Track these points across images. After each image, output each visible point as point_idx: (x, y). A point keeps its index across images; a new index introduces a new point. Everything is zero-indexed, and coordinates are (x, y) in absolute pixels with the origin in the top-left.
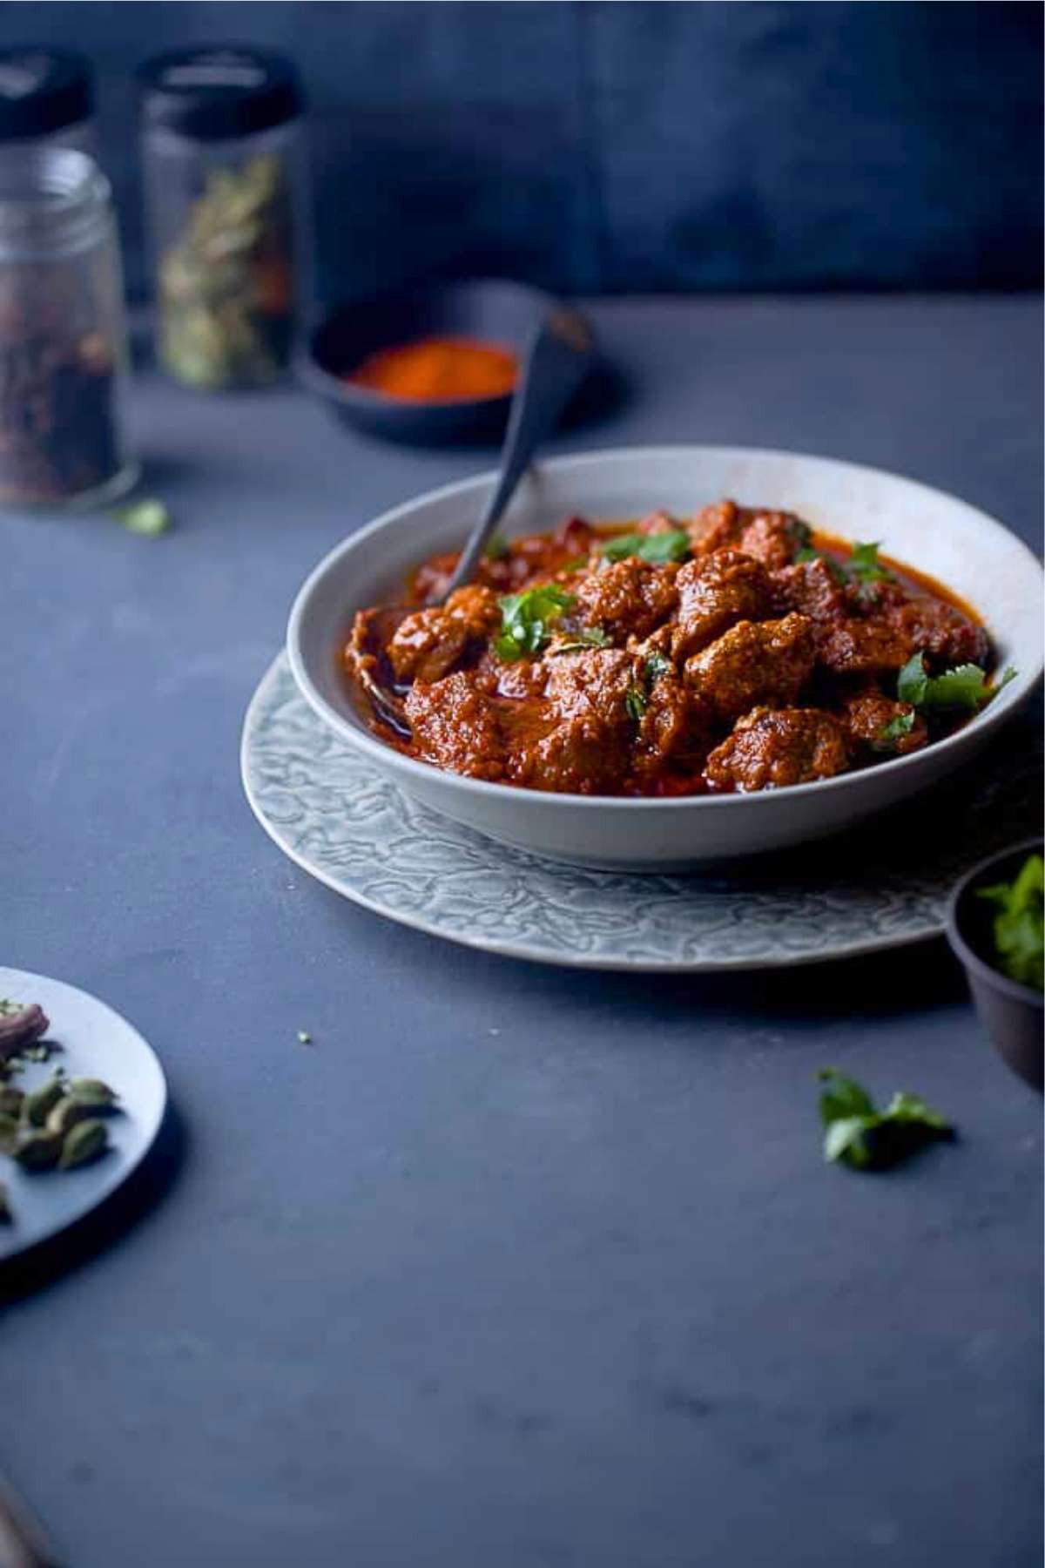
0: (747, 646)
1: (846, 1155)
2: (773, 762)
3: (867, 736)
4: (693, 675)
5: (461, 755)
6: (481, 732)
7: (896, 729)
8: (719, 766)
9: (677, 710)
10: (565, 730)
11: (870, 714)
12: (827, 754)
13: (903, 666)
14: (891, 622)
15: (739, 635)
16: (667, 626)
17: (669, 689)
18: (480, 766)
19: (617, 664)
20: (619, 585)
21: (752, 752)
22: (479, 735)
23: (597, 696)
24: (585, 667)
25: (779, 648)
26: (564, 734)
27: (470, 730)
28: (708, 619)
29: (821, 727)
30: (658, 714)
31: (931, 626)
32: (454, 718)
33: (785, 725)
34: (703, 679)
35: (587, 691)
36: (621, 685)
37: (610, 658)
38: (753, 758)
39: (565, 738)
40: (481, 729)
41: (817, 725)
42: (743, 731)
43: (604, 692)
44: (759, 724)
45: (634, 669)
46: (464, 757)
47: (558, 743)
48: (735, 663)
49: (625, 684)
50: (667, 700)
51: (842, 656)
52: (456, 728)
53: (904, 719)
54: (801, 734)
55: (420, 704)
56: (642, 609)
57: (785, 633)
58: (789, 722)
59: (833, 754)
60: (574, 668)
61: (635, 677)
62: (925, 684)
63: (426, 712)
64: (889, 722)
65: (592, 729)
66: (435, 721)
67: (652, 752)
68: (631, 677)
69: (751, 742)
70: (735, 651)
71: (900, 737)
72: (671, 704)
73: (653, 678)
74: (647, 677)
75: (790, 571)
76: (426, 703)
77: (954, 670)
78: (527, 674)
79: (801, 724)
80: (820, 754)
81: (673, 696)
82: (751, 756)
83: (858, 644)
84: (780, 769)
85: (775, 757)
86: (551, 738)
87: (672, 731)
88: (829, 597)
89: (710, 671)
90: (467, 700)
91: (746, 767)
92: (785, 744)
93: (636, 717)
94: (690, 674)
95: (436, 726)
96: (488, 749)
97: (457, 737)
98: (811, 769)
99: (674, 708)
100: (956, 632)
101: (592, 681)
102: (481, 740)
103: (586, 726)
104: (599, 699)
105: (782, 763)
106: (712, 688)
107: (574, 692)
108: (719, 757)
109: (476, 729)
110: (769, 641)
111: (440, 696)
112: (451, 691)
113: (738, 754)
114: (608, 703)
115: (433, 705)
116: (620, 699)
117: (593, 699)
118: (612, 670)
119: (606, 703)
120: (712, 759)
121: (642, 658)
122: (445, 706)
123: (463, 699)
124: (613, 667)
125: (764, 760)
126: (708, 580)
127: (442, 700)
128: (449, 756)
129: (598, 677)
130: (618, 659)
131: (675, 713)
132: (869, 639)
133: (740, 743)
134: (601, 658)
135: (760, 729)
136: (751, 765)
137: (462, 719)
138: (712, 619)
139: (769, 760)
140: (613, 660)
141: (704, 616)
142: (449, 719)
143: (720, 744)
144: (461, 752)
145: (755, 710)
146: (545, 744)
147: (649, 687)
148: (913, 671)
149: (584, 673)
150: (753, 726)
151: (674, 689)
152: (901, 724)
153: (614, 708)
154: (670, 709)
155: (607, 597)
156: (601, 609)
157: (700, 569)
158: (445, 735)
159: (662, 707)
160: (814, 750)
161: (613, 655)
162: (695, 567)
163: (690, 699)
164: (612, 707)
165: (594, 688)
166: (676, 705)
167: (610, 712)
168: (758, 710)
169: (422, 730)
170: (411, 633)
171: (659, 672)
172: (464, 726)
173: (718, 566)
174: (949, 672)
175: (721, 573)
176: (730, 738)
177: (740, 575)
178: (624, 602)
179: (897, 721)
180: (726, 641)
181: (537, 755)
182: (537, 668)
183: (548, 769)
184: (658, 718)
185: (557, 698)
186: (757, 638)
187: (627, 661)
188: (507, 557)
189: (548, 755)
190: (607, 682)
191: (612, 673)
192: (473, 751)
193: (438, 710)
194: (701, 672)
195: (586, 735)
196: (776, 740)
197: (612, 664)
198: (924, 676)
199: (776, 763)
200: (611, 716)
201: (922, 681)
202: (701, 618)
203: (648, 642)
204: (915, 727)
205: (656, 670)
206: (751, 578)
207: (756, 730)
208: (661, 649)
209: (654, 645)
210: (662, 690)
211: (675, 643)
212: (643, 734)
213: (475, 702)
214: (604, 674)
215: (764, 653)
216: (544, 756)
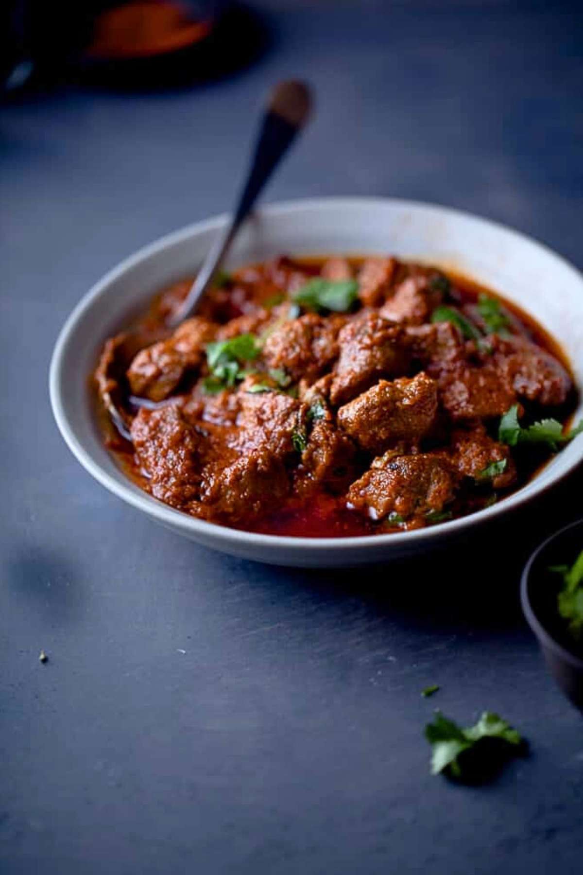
0: (383, 403)
1: (447, 770)
2: (396, 498)
3: (470, 474)
4: (343, 421)
5: (166, 479)
6: (182, 460)
7: (492, 471)
8: (357, 494)
9: (329, 448)
10: (244, 462)
11: (474, 457)
12: (437, 494)
13: (504, 413)
14: (499, 373)
15: (379, 394)
16: (329, 376)
17: (324, 431)
18: (179, 489)
19: (288, 409)
20: (296, 340)
21: (382, 487)
22: (181, 463)
23: (272, 432)
24: (265, 407)
25: (407, 405)
26: (243, 467)
27: (175, 458)
28: (358, 374)
29: (434, 470)
30: (315, 450)
31: (529, 377)
32: (165, 444)
33: (407, 469)
34: (351, 425)
35: (265, 428)
36: (290, 425)
37: (283, 402)
38: (382, 492)
39: (244, 469)
40: (183, 457)
41: (431, 469)
42: (377, 469)
43: (276, 430)
44: (388, 466)
45: (300, 414)
46: (169, 480)
47: (238, 473)
48: (374, 413)
49: (293, 426)
50: (322, 441)
51: (459, 404)
52: (165, 455)
53: (499, 464)
54: (419, 477)
55: (141, 430)
56: (312, 360)
57: (413, 394)
58: (410, 466)
59: (442, 493)
60: (257, 408)
61: (300, 421)
62: (518, 432)
63: (145, 439)
64: (488, 465)
65: (264, 463)
66: (150, 446)
67: (310, 478)
68: (297, 421)
69: (382, 479)
70: (373, 407)
71: (495, 477)
72: (325, 444)
73: (314, 421)
74: (309, 422)
75: (426, 329)
76: (146, 430)
77: (540, 422)
78: (225, 403)
79: (419, 468)
80: (432, 494)
81: (327, 438)
82: (381, 490)
83: (471, 395)
84: (401, 504)
85: (398, 494)
86: (233, 467)
87: (324, 465)
88: (453, 353)
89: (355, 421)
90: (175, 431)
91: (377, 498)
92: (405, 484)
93: (300, 449)
94: (341, 420)
95: (151, 451)
96: (186, 475)
97: (165, 463)
98: (425, 504)
99: (327, 447)
100: (547, 384)
101: (269, 420)
102: (182, 467)
103: (260, 461)
104: (273, 434)
105: (403, 499)
106: (356, 433)
107: (255, 426)
108: (358, 487)
109: (179, 457)
110: (401, 400)
111: (157, 424)
112: (164, 421)
113: (371, 486)
114: (279, 439)
115: (150, 432)
116: (288, 436)
117: (268, 434)
118: (283, 413)
119: (277, 438)
120: (354, 488)
121: (307, 404)
122: (159, 435)
123: (173, 429)
124: (285, 410)
125: (390, 495)
126: (360, 342)
127: (158, 429)
128: (158, 478)
129: (273, 417)
130: (288, 406)
131: (328, 451)
132: (479, 389)
133: (374, 479)
134: (276, 401)
135: (389, 470)
136: (380, 498)
137: (169, 448)
138: (361, 375)
139: (394, 496)
140: (285, 405)
141: (355, 373)
142: (161, 446)
143: (359, 478)
144: (167, 476)
145: (386, 454)
146: (228, 472)
147: (309, 428)
148: (510, 420)
149: (263, 412)
150: (384, 467)
151: (328, 432)
152: (496, 467)
153: (284, 442)
154: (324, 448)
155: (286, 349)
156: (281, 358)
157: (356, 331)
158: (157, 459)
159: (318, 446)
160: (428, 488)
161: (286, 400)
162: (352, 330)
163: (339, 439)
164: (282, 442)
165: (270, 425)
166: (328, 445)
167: (280, 446)
168: (389, 454)
169: (142, 452)
170: (143, 365)
171: (318, 417)
172: (171, 454)
173: (370, 330)
174: (537, 424)
175: (371, 337)
176: (367, 474)
177: (385, 339)
178: (299, 355)
179: (493, 465)
180: (368, 398)
181: (223, 481)
182: (233, 399)
183: (229, 492)
184: (315, 453)
185: (244, 429)
186: (391, 397)
187: (294, 407)
188: (229, 285)
189: (230, 482)
190: (279, 422)
191: (284, 416)
192: (175, 476)
193: (153, 438)
194: (349, 420)
195: (259, 468)
196: (399, 481)
197: (284, 409)
198: (518, 426)
199: (399, 498)
200: (281, 448)
201: (517, 429)
202: (353, 373)
203: (313, 388)
204: (506, 470)
205: (315, 415)
206: (393, 341)
207: (386, 471)
208: (322, 394)
209: (318, 391)
210: (318, 432)
211: (334, 390)
212: (305, 462)
213: (182, 433)
214: (278, 415)
215: (396, 409)
216: (227, 481)
